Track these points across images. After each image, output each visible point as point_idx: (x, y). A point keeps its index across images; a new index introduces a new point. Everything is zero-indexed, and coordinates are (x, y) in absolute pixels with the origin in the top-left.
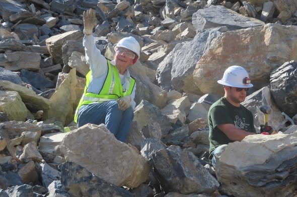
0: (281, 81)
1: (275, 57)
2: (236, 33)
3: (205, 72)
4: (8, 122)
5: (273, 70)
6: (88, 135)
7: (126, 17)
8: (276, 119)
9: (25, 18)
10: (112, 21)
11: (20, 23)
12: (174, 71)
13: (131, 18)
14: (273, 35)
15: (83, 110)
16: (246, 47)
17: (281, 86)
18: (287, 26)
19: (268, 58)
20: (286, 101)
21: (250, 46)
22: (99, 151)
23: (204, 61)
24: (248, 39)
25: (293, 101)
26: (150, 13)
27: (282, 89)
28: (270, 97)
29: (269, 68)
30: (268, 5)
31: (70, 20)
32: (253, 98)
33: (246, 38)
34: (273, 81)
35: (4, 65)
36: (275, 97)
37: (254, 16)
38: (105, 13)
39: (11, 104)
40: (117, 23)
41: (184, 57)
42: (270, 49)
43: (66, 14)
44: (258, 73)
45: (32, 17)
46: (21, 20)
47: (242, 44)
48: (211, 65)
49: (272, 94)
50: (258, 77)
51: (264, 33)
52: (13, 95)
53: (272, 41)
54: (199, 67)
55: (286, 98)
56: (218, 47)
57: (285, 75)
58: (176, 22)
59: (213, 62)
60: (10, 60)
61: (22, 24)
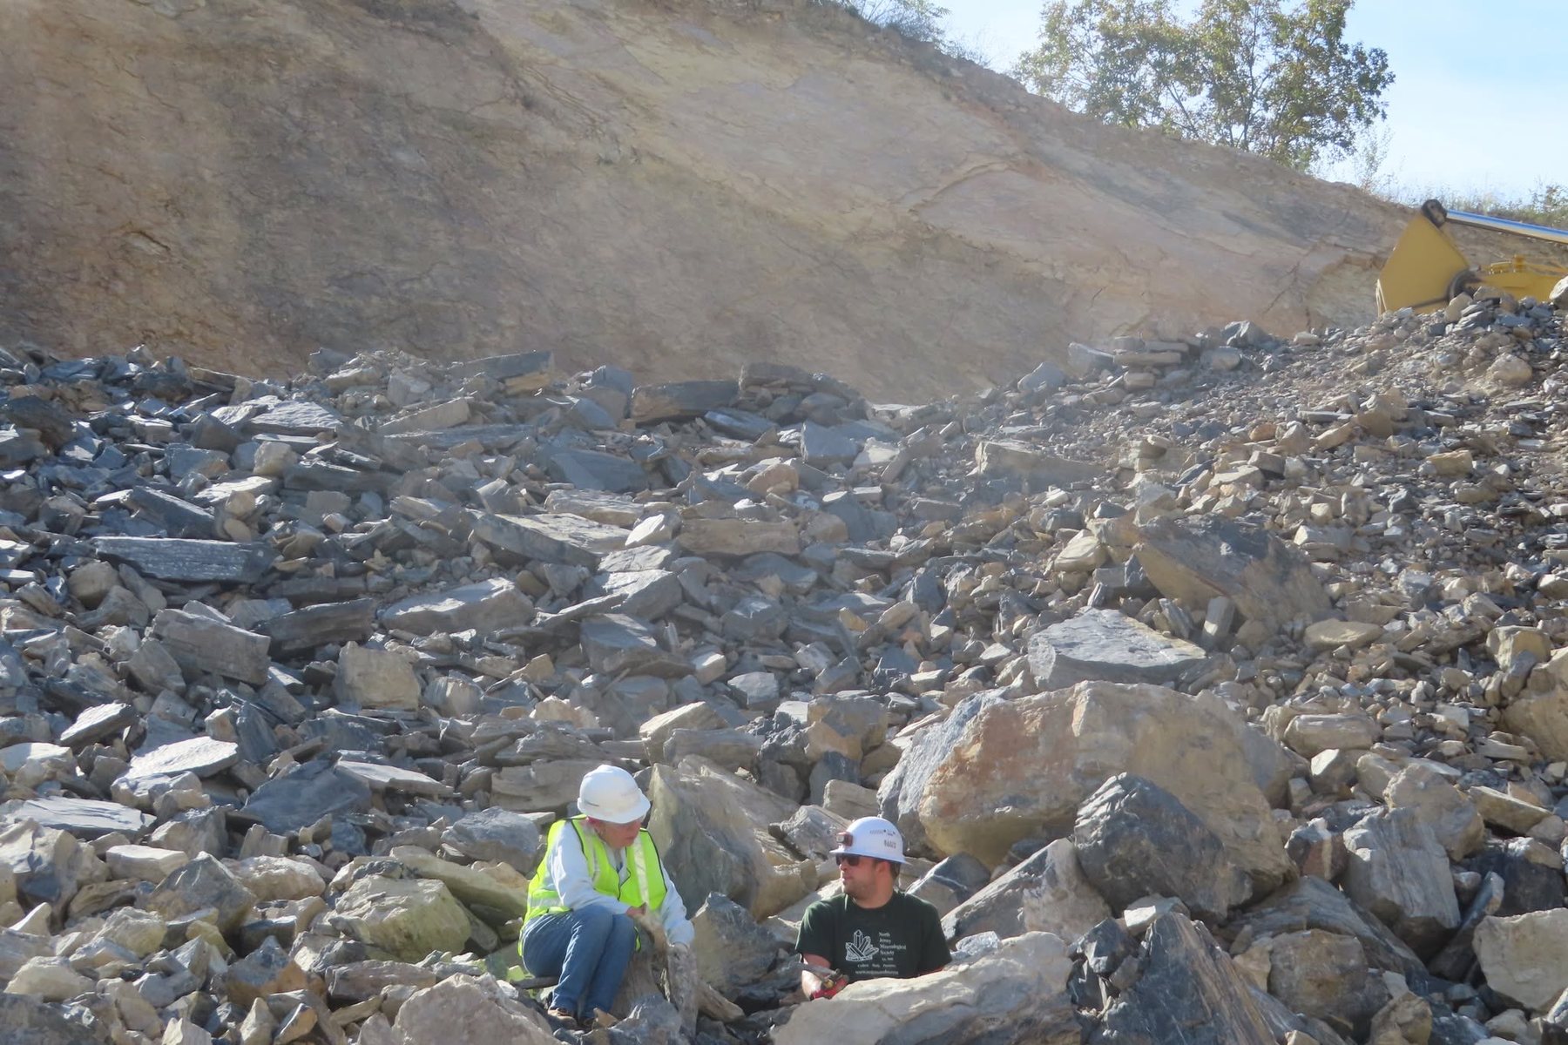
0: (1095, 824)
1: (1094, 764)
2: (1014, 706)
3: (943, 804)
4: (357, 965)
5: (1086, 794)
6: (447, 1001)
7: (901, 644)
8: (1081, 916)
9: (639, 664)
10: (867, 656)
11: (628, 675)
12: (905, 798)
13: (917, 646)
14: (1090, 710)
15: (532, 928)
16: (1033, 742)
17: (1096, 837)
18: (1130, 687)
19: (1078, 766)
20: (1107, 872)
21: (1041, 739)
22: (465, 1037)
23: (940, 778)
24: (1037, 723)
25: (1124, 873)
26: (971, 629)
27: (1096, 844)
28: (1071, 865)
29: (1079, 791)
30: (1218, 605)
31: (762, 659)
32: (1026, 869)
33: (1032, 719)
34: (1082, 824)
35: (528, 794)
36: (1084, 863)
37: (1186, 634)
38: (855, 634)
39: (423, 911)
40: (877, 661)
41: (925, 764)
42: (1082, 745)
43: (755, 645)
44: (1056, 805)
45: (655, 659)
46: (628, 670)
47: (1023, 733)
48: (955, 787)
49: (1078, 857)
50: (1055, 815)
51: (1073, 705)
52: (430, 889)
53: (1088, 727)
54: (930, 793)
55: (1106, 866)
56: (974, 743)
57: (1103, 809)
58: (1014, 654)
59: (960, 777)
60: (541, 782)
61: (632, 680)
